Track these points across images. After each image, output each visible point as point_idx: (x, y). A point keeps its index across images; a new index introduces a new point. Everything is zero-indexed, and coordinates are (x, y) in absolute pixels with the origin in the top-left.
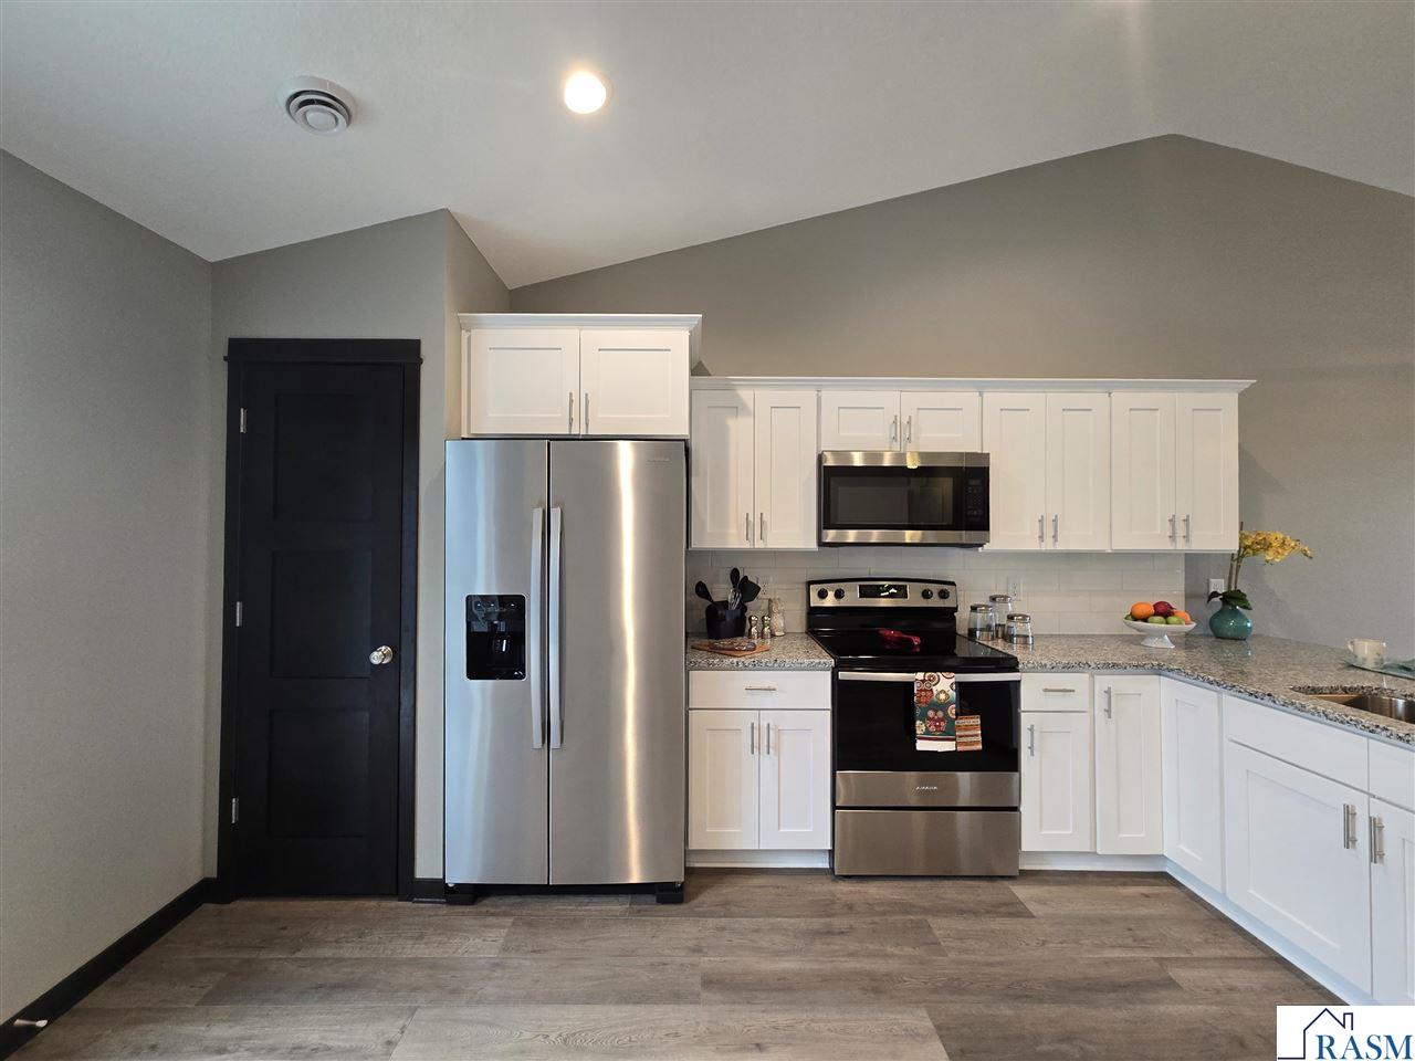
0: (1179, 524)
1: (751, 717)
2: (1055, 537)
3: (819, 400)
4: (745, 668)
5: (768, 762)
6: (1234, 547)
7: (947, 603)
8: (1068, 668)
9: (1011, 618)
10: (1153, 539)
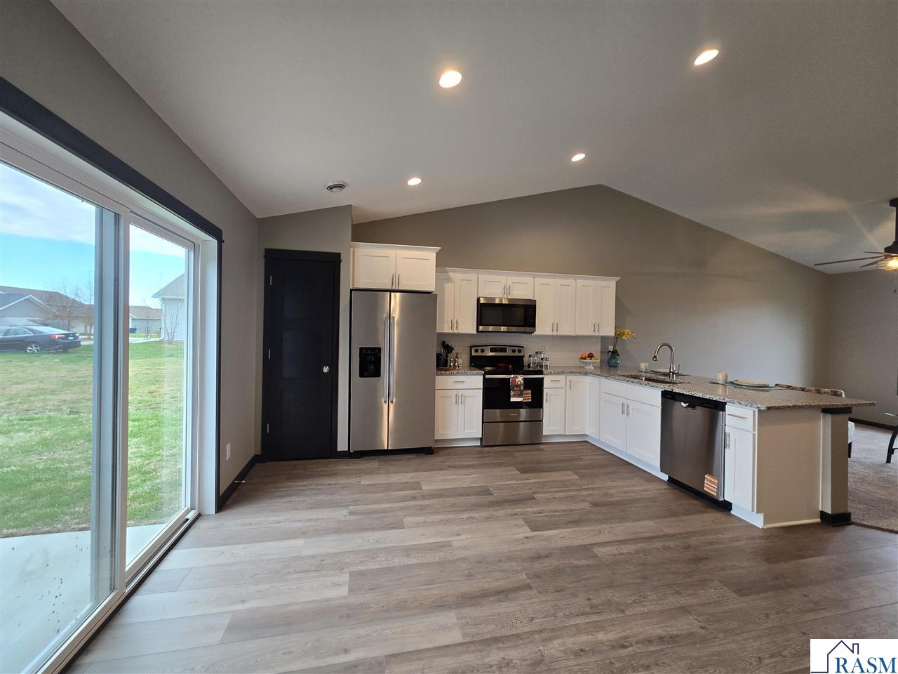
0: (597, 326)
1: (456, 392)
2: (557, 330)
3: (478, 278)
4: (454, 374)
5: (461, 407)
6: (613, 334)
7: (521, 354)
8: (558, 373)
9: (542, 359)
10: (588, 331)
